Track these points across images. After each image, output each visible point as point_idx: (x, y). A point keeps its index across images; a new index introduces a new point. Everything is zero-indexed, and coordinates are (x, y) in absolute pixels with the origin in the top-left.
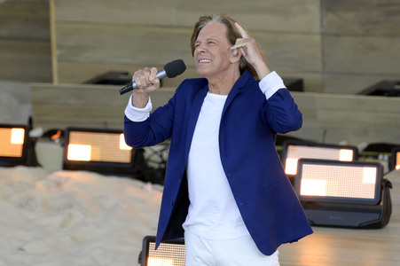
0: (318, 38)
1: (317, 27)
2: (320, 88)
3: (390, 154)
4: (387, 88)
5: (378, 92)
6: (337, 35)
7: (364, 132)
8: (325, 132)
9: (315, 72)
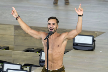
0: (13, 37)
1: (13, 34)
2: (13, 49)
3: (30, 67)
4: (30, 50)
5: (27, 51)
6: (18, 36)
7: (24, 61)
8: (14, 60)
9: (12, 45)
